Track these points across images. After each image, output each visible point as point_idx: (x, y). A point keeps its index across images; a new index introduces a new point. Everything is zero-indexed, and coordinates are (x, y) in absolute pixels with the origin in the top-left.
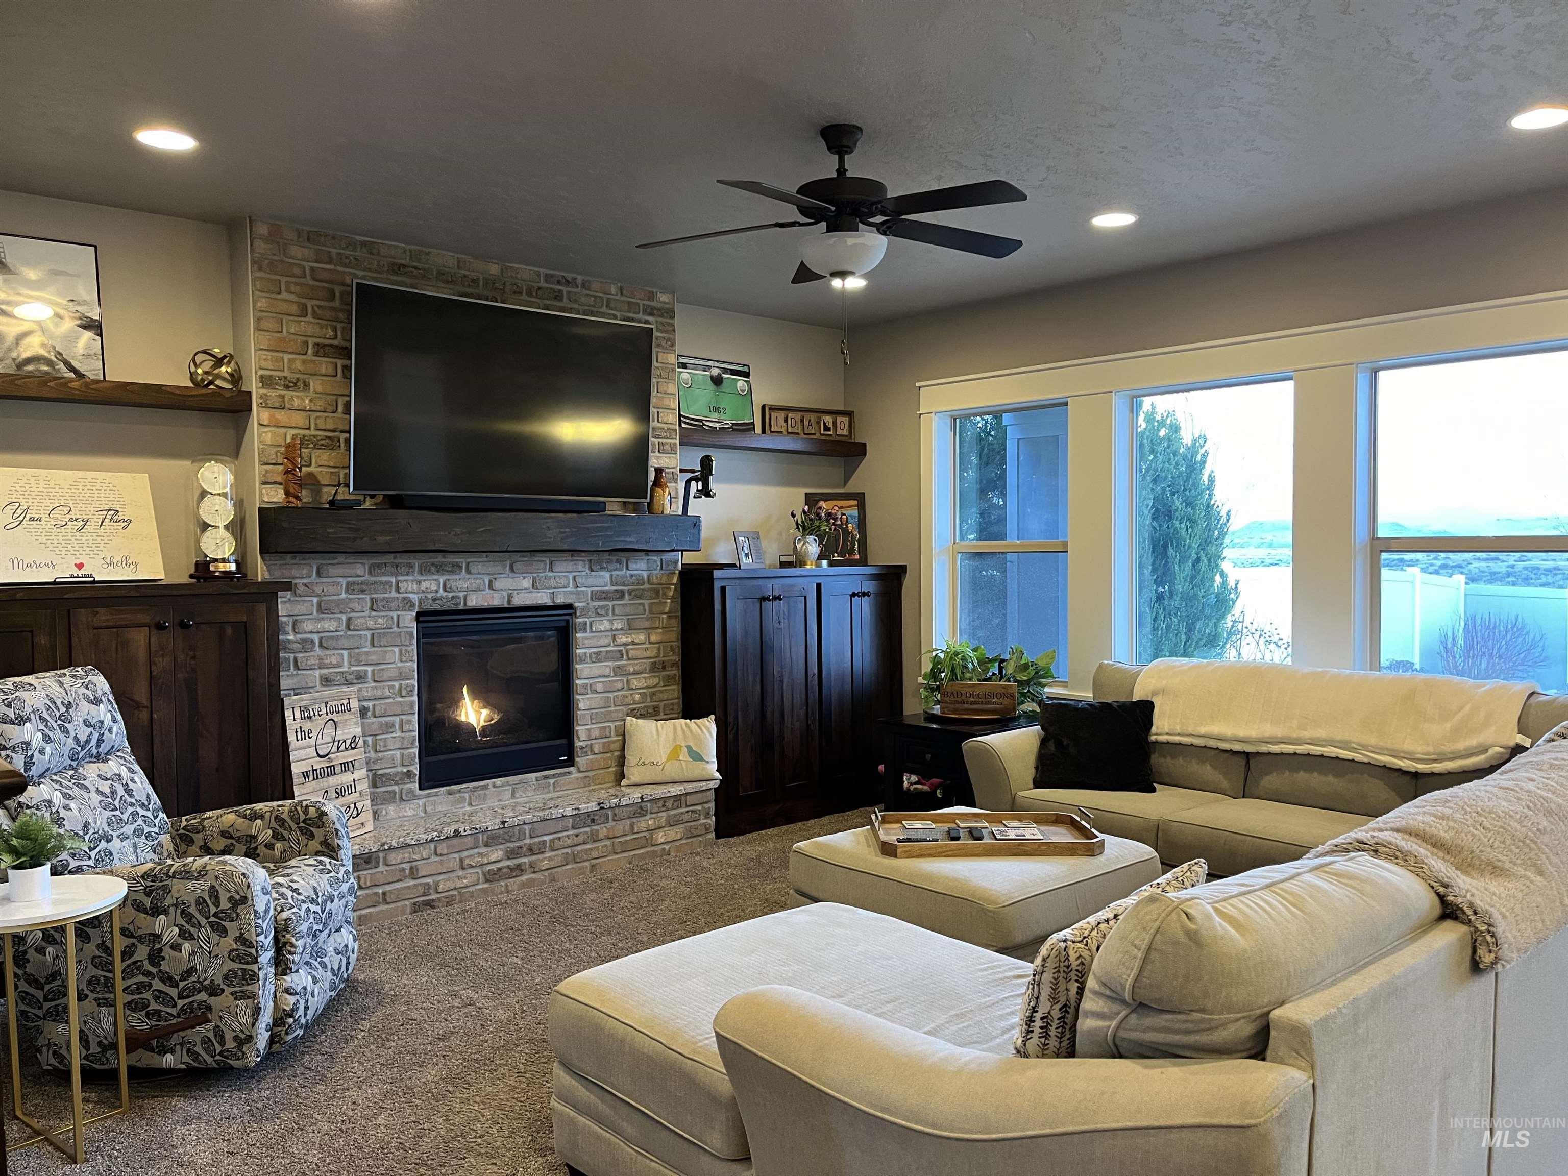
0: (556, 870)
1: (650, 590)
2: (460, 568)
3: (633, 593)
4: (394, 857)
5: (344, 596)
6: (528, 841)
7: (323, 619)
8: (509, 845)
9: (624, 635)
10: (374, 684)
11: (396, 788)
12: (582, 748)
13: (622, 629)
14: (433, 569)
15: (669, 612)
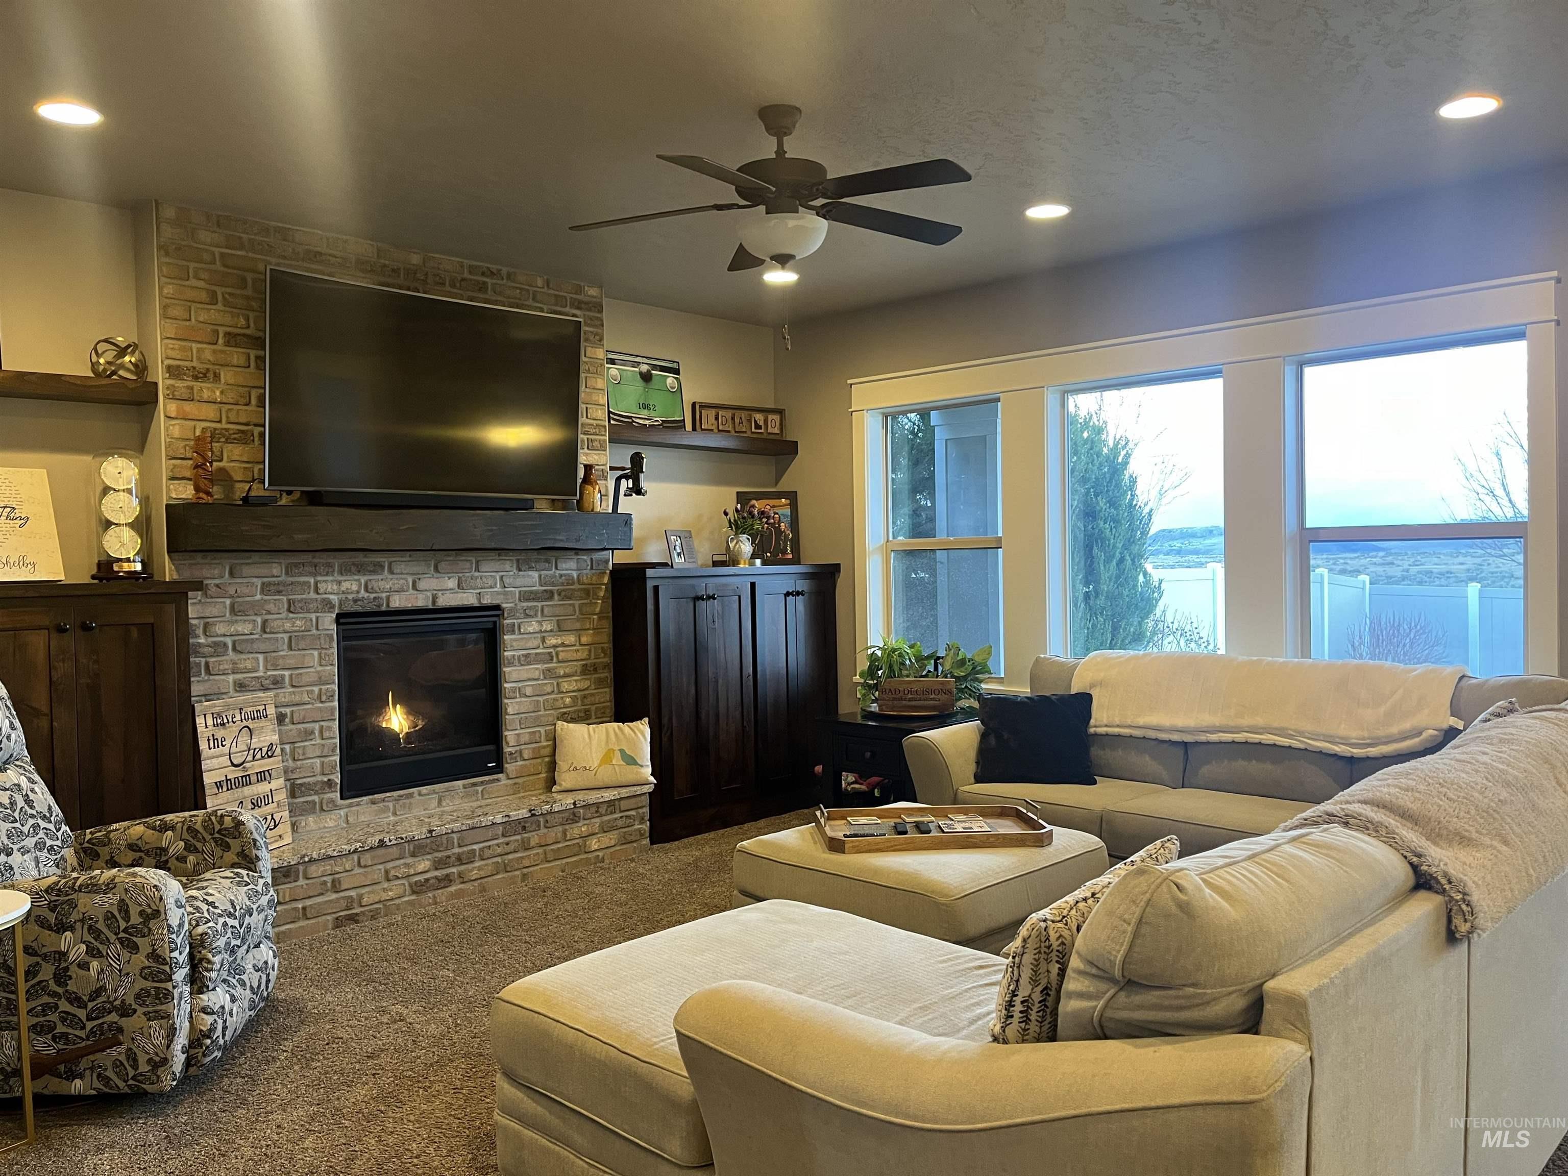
0: (486, 880)
1: (579, 590)
2: (382, 567)
3: (563, 594)
4: (314, 870)
5: (258, 597)
6: (457, 850)
7: (236, 621)
8: (437, 854)
9: (553, 636)
10: (291, 690)
11: (316, 798)
12: (511, 754)
13: (551, 631)
14: (353, 569)
15: (601, 612)
